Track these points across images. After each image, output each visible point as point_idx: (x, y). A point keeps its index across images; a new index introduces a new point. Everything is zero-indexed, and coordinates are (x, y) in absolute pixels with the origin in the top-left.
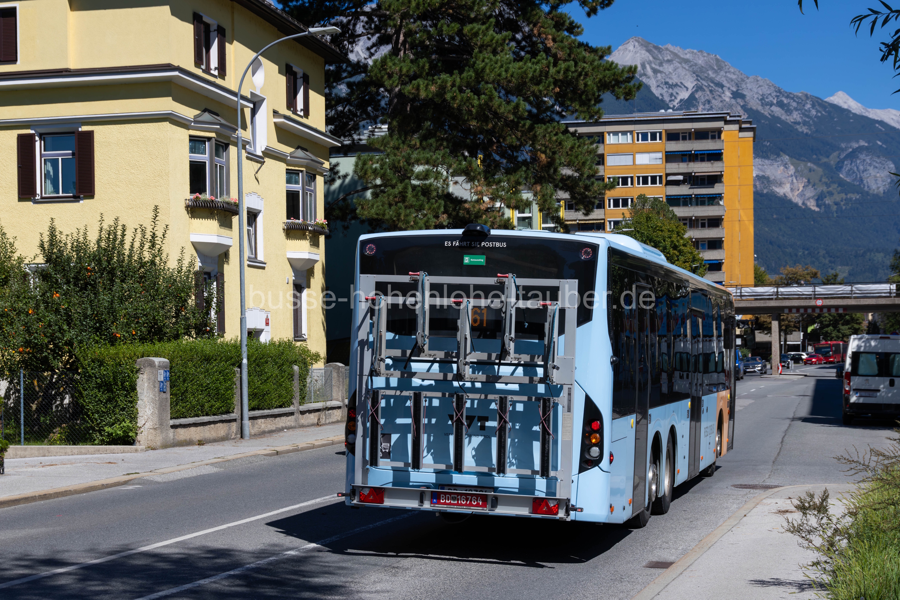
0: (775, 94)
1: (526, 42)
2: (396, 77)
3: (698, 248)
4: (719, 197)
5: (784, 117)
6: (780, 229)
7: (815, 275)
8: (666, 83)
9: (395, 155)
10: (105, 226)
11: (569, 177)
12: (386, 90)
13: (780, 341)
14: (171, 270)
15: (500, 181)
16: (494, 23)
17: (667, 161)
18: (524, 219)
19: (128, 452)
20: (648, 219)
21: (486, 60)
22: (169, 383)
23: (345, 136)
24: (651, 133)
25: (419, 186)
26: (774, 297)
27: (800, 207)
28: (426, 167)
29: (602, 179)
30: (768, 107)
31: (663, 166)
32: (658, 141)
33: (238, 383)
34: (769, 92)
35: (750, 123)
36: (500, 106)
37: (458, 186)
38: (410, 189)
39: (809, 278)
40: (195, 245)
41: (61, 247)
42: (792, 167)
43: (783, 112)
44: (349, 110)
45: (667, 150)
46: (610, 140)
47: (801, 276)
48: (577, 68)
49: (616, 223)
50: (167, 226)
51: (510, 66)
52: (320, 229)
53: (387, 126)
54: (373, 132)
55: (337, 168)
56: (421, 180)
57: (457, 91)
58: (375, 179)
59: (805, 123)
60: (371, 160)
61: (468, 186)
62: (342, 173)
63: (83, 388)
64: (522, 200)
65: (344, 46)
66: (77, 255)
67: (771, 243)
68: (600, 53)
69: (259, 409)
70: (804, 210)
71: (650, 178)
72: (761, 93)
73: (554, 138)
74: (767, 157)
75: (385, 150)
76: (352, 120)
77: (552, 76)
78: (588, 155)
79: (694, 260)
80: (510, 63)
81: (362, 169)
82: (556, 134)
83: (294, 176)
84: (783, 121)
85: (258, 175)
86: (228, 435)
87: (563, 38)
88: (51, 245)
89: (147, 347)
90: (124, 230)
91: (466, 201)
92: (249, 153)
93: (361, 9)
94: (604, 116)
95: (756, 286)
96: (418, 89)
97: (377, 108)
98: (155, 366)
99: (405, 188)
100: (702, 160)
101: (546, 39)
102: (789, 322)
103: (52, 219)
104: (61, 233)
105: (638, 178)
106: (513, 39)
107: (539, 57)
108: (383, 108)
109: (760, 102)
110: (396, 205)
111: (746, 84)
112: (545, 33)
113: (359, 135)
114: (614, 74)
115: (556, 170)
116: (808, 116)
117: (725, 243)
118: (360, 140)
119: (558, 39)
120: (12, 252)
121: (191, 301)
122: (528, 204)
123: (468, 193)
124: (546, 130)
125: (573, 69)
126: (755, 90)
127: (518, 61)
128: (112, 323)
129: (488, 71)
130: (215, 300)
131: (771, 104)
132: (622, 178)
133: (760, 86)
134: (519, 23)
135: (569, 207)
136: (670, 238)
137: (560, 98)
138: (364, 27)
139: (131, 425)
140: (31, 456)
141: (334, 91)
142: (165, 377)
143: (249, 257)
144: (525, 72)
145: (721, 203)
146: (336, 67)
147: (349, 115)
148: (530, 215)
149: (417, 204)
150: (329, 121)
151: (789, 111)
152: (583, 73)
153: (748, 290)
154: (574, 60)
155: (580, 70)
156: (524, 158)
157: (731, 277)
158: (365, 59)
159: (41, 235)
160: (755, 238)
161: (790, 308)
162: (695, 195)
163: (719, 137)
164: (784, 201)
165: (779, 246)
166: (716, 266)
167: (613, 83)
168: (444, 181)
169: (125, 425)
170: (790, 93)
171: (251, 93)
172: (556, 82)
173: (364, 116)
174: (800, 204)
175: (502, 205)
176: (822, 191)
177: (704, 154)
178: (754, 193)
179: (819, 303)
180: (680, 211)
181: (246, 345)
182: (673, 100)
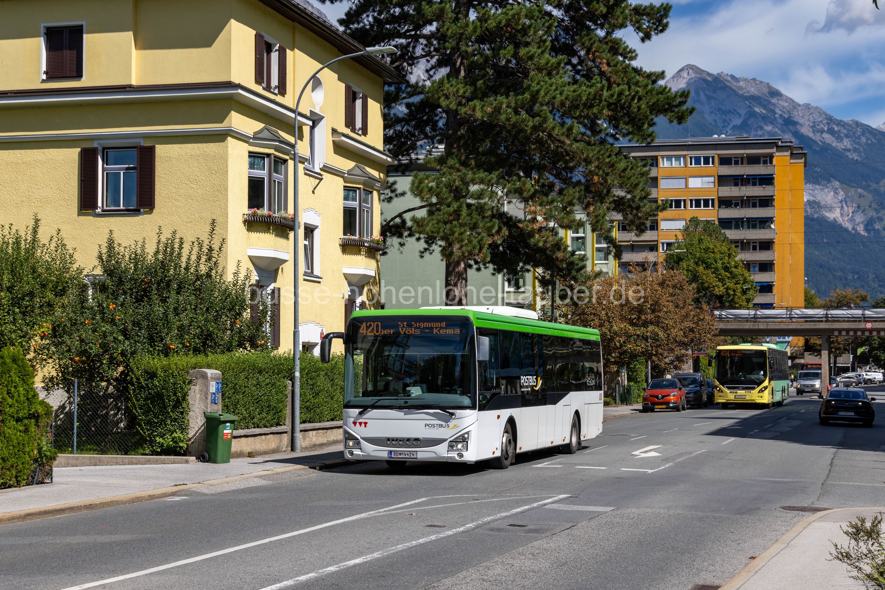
0: (825, 121)
1: (582, 66)
2: (452, 98)
3: (749, 270)
4: (770, 220)
5: (834, 144)
6: (830, 253)
7: (864, 299)
8: (720, 110)
9: (451, 174)
10: (163, 239)
11: (623, 198)
12: (444, 111)
13: (830, 363)
14: (227, 283)
15: (552, 202)
16: (549, 47)
17: (719, 186)
18: (578, 238)
19: (178, 463)
20: (700, 241)
21: (542, 83)
22: (220, 394)
23: (403, 156)
24: (704, 157)
25: (474, 205)
26: (824, 319)
27: (850, 232)
28: (482, 186)
29: (655, 201)
30: (819, 134)
31: (716, 189)
32: (711, 165)
33: (290, 396)
34: (820, 120)
35: (801, 148)
36: (553, 128)
37: (512, 205)
38: (465, 207)
39: (859, 302)
40: (252, 259)
41: (119, 259)
42: (842, 193)
43: (834, 139)
44: (408, 130)
45: (719, 174)
46: (664, 164)
47: (850, 299)
48: (631, 91)
49: (669, 245)
50: (223, 240)
51: (566, 89)
52: (376, 245)
53: (443, 147)
54: (430, 152)
55: (395, 186)
56: (476, 199)
57: (513, 113)
58: (431, 197)
59: (855, 150)
60: (427, 178)
61: (522, 206)
62: (399, 191)
63: (136, 399)
64: (574, 220)
65: (403, 68)
66: (134, 266)
67: (821, 266)
68: (654, 78)
69: (310, 422)
70: (854, 235)
71: (702, 202)
72: (812, 120)
73: (607, 160)
74: (817, 183)
75: (440, 170)
76: (410, 139)
77: (605, 100)
78: (641, 177)
79: (745, 281)
80: (564, 86)
81: (418, 187)
82: (609, 156)
83: (351, 193)
84: (834, 147)
85: (315, 191)
86: (278, 447)
87: (618, 63)
88: (109, 256)
89: (201, 358)
90: (181, 243)
91: (520, 221)
92: (307, 170)
93: (421, 31)
94: (657, 140)
95: (806, 308)
96: (474, 110)
97: (434, 127)
98: (207, 378)
99: (460, 206)
100: (754, 184)
101: (600, 63)
102: (839, 344)
103: (111, 231)
104: (119, 245)
105: (691, 201)
106: (569, 63)
107: (593, 81)
108: (440, 128)
109: (811, 129)
110: (451, 223)
111: (797, 111)
112: (599, 58)
113: (417, 154)
114: (668, 98)
115: (609, 192)
116: (858, 144)
117: (776, 266)
118: (418, 159)
119: (611, 64)
120: (71, 263)
121: (247, 314)
122: (581, 224)
123: (522, 212)
124: (599, 152)
125: (627, 93)
126: (807, 117)
127: (573, 84)
128: (167, 334)
129: (542, 93)
130: (269, 313)
131: (822, 131)
132: (676, 201)
133: (811, 114)
134: (575, 47)
135: (623, 228)
136: (721, 259)
137: (613, 120)
138: (423, 49)
139: (182, 436)
140: (83, 465)
141: (392, 112)
142: (217, 389)
143: (305, 272)
144: (579, 96)
145: (773, 226)
146: (396, 88)
147: (407, 135)
148: (583, 235)
149: (472, 222)
150: (387, 140)
151: (839, 139)
152: (637, 97)
153: (798, 312)
154: (628, 84)
155: (633, 94)
156: (578, 179)
157: (782, 300)
158: (424, 81)
159: (100, 246)
160: (805, 261)
161: (840, 331)
162: (747, 218)
163: (771, 162)
164: (834, 226)
165: (829, 270)
166: (767, 288)
167: (667, 106)
168: (498, 200)
169: (176, 435)
170: (841, 121)
171: (311, 112)
172: (609, 105)
173: (422, 136)
174: (850, 229)
175: (556, 225)
176: (872, 216)
177: (756, 179)
178: (805, 217)
179: (869, 325)
180: (732, 234)
181: (299, 359)
182: (726, 126)
